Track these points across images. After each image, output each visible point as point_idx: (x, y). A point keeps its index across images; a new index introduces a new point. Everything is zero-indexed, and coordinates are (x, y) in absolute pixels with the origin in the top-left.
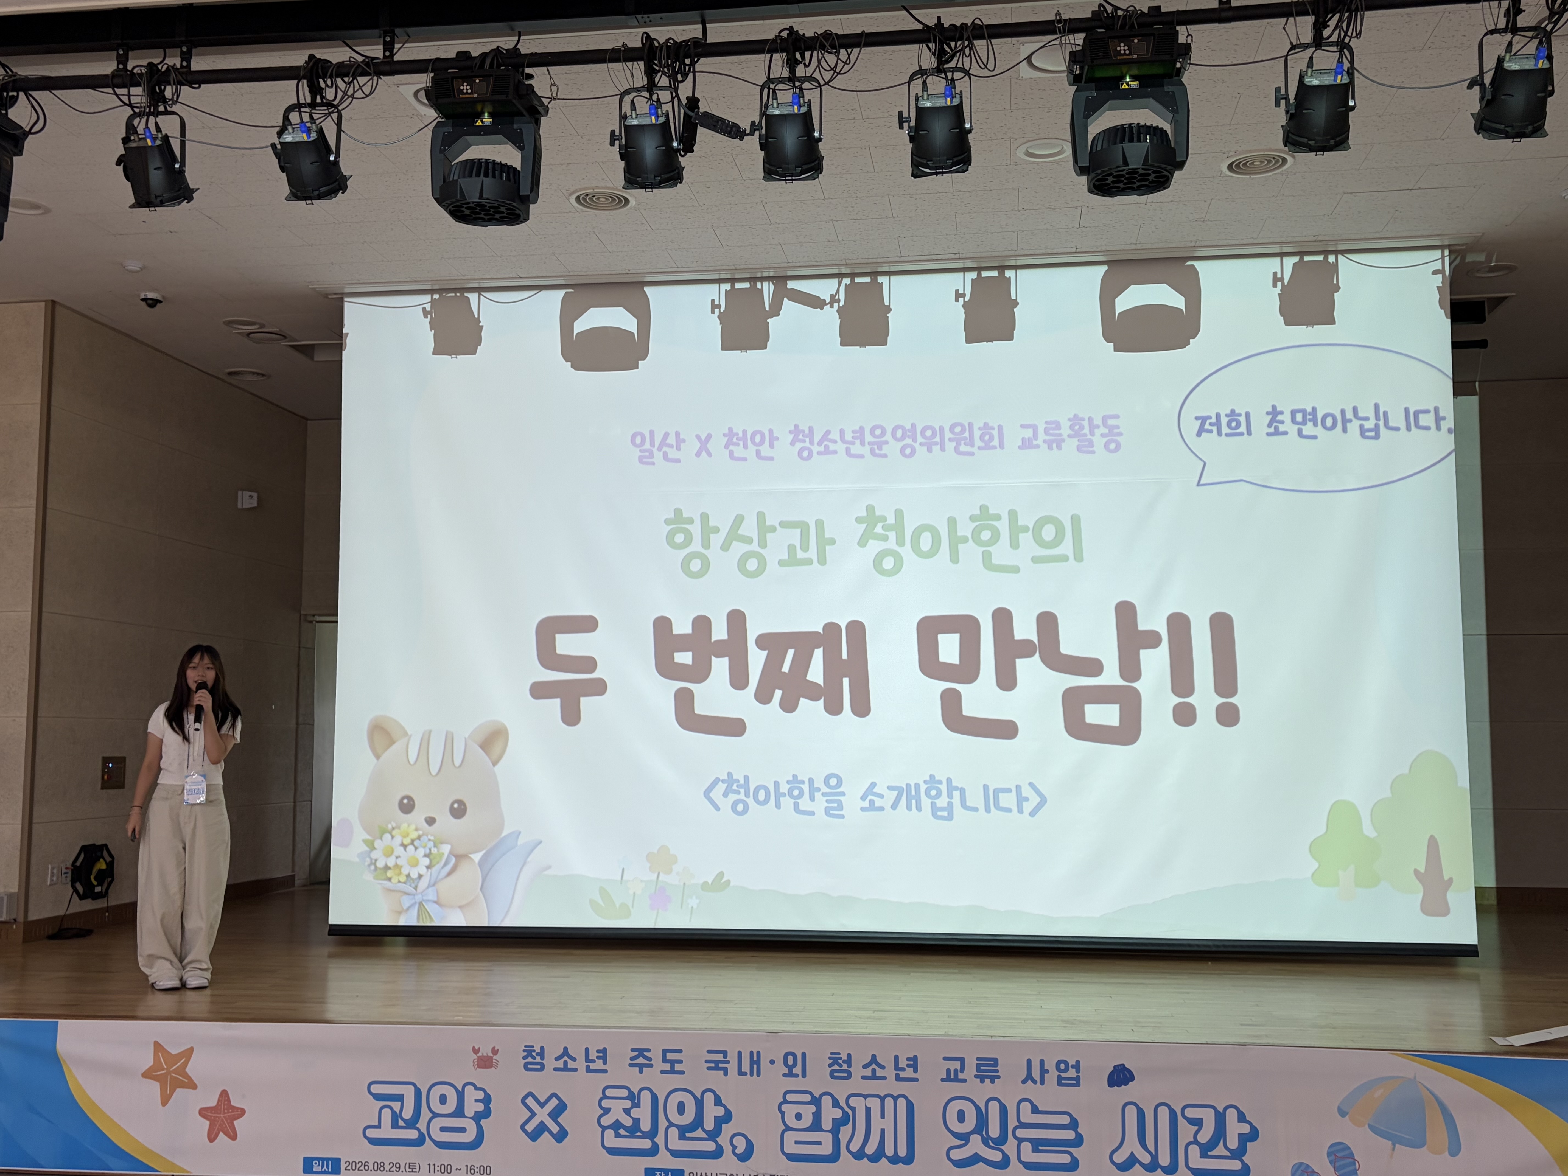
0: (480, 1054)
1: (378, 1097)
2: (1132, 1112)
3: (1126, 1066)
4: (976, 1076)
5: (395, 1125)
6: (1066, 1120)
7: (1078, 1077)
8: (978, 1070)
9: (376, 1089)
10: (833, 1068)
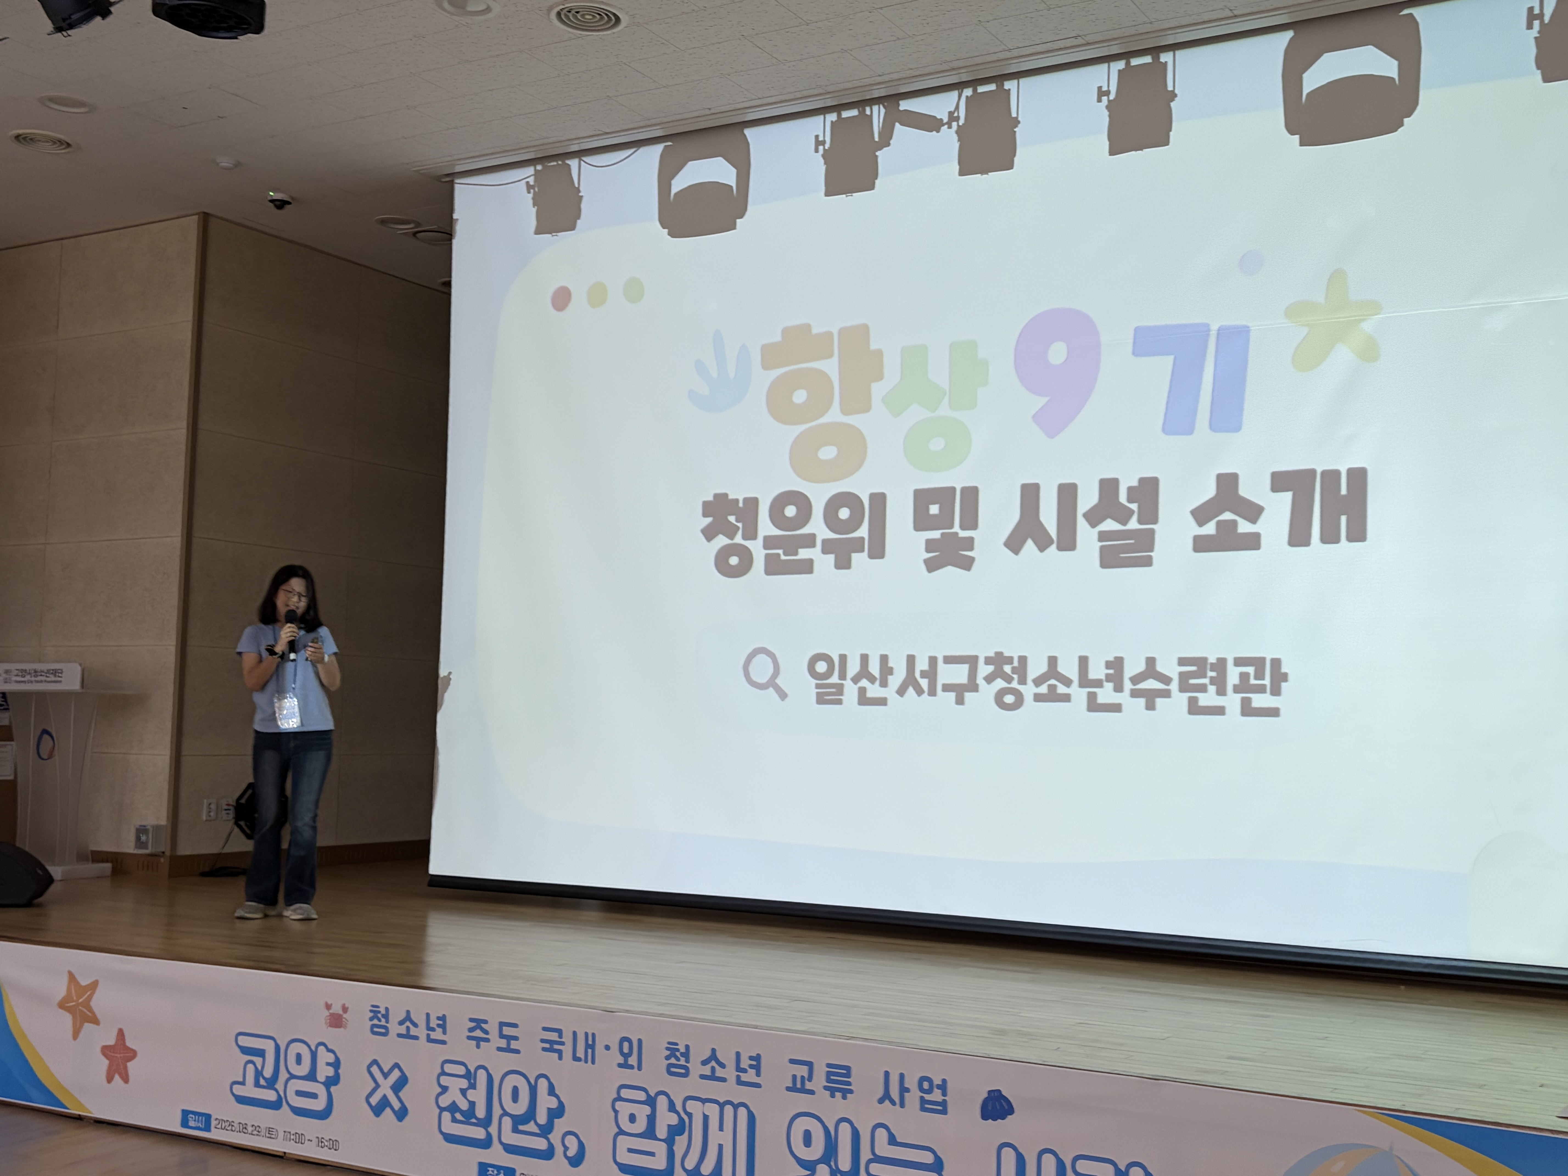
0: (331, 1011)
1: (245, 1050)
2: (1009, 1156)
3: (1004, 1093)
4: (826, 1088)
5: (257, 1085)
6: (928, 1159)
7: (944, 1102)
8: (829, 1080)
9: (245, 1041)
10: (669, 1062)
